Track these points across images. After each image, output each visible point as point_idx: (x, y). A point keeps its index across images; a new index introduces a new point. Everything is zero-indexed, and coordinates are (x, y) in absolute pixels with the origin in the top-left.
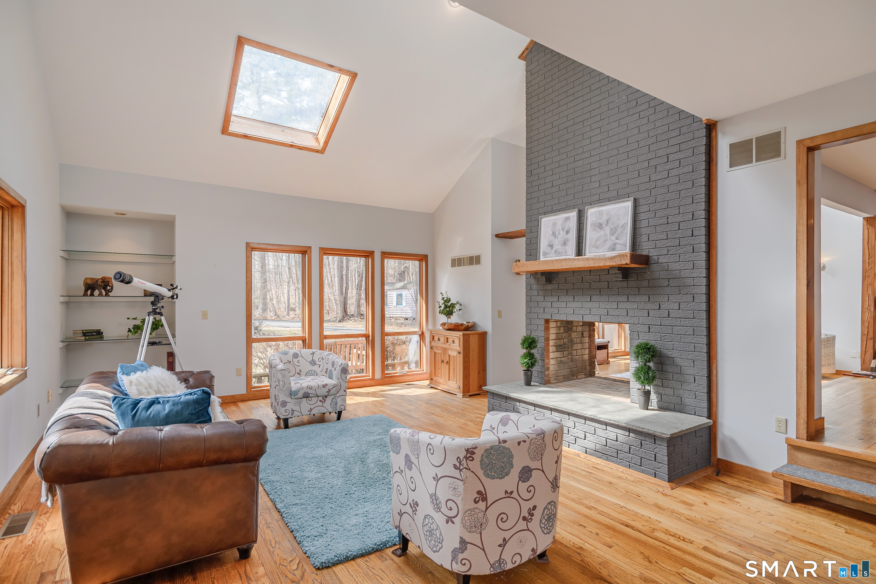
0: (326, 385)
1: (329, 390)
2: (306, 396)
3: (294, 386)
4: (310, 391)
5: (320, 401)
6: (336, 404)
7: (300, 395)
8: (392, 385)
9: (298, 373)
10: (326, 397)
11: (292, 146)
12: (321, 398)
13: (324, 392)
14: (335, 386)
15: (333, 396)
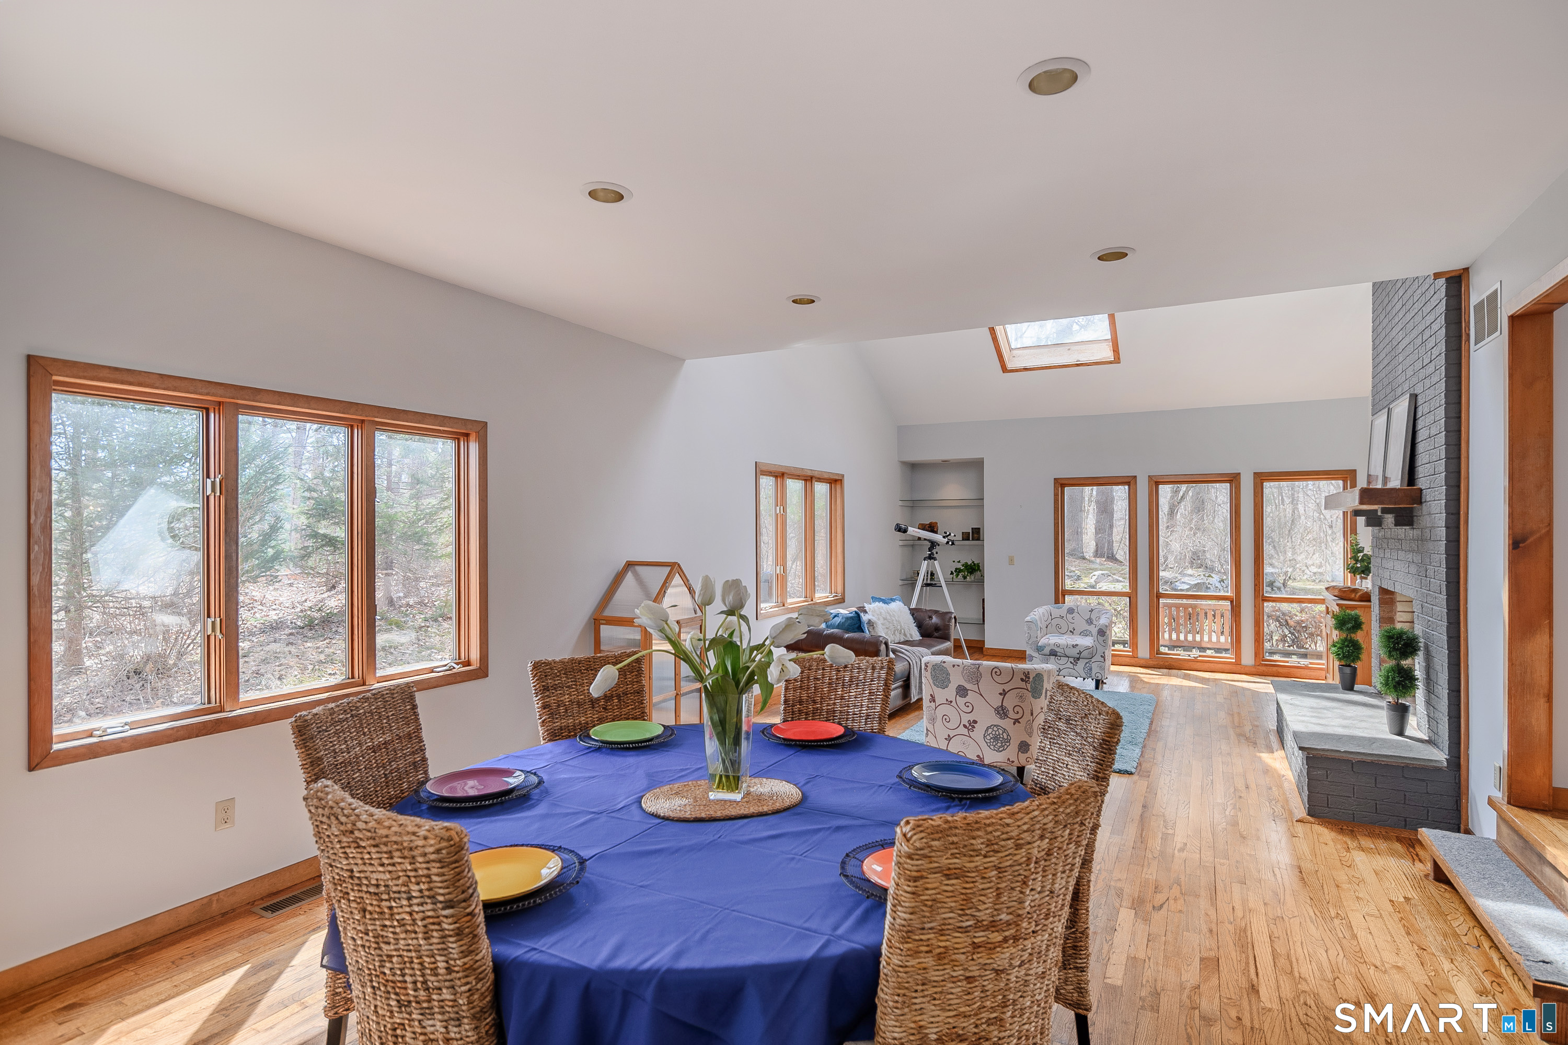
0: (1077, 645)
1: (1080, 653)
2: (1053, 653)
3: (1043, 641)
4: (1057, 649)
5: (1071, 662)
6: (1091, 669)
7: (1047, 651)
8: (1263, 677)
9: (1071, 631)
10: (1078, 659)
11: (1078, 365)
12: (1072, 660)
13: (1074, 652)
14: (1088, 648)
15: (1088, 660)
